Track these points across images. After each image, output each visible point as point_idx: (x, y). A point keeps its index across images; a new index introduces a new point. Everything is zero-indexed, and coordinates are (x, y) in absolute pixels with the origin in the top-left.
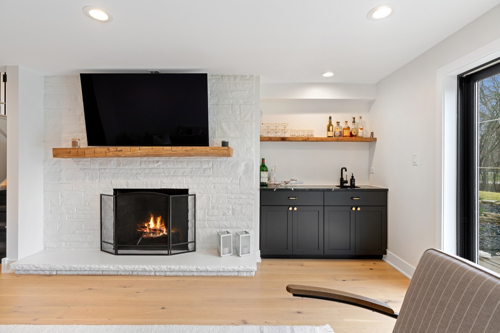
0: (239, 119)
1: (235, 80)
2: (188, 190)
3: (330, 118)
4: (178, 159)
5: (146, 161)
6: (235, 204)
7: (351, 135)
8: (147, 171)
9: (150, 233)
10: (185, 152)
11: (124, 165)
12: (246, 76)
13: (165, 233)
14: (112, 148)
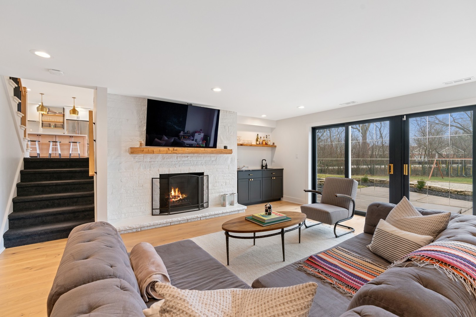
0: (228, 134)
1: (226, 113)
2: (203, 173)
3: (258, 135)
4: (198, 155)
5: (180, 156)
6: (226, 179)
7: (266, 144)
8: (181, 162)
9: (172, 198)
10: (211, 152)
11: (167, 159)
12: (231, 112)
13: (181, 197)
14: (171, 149)
